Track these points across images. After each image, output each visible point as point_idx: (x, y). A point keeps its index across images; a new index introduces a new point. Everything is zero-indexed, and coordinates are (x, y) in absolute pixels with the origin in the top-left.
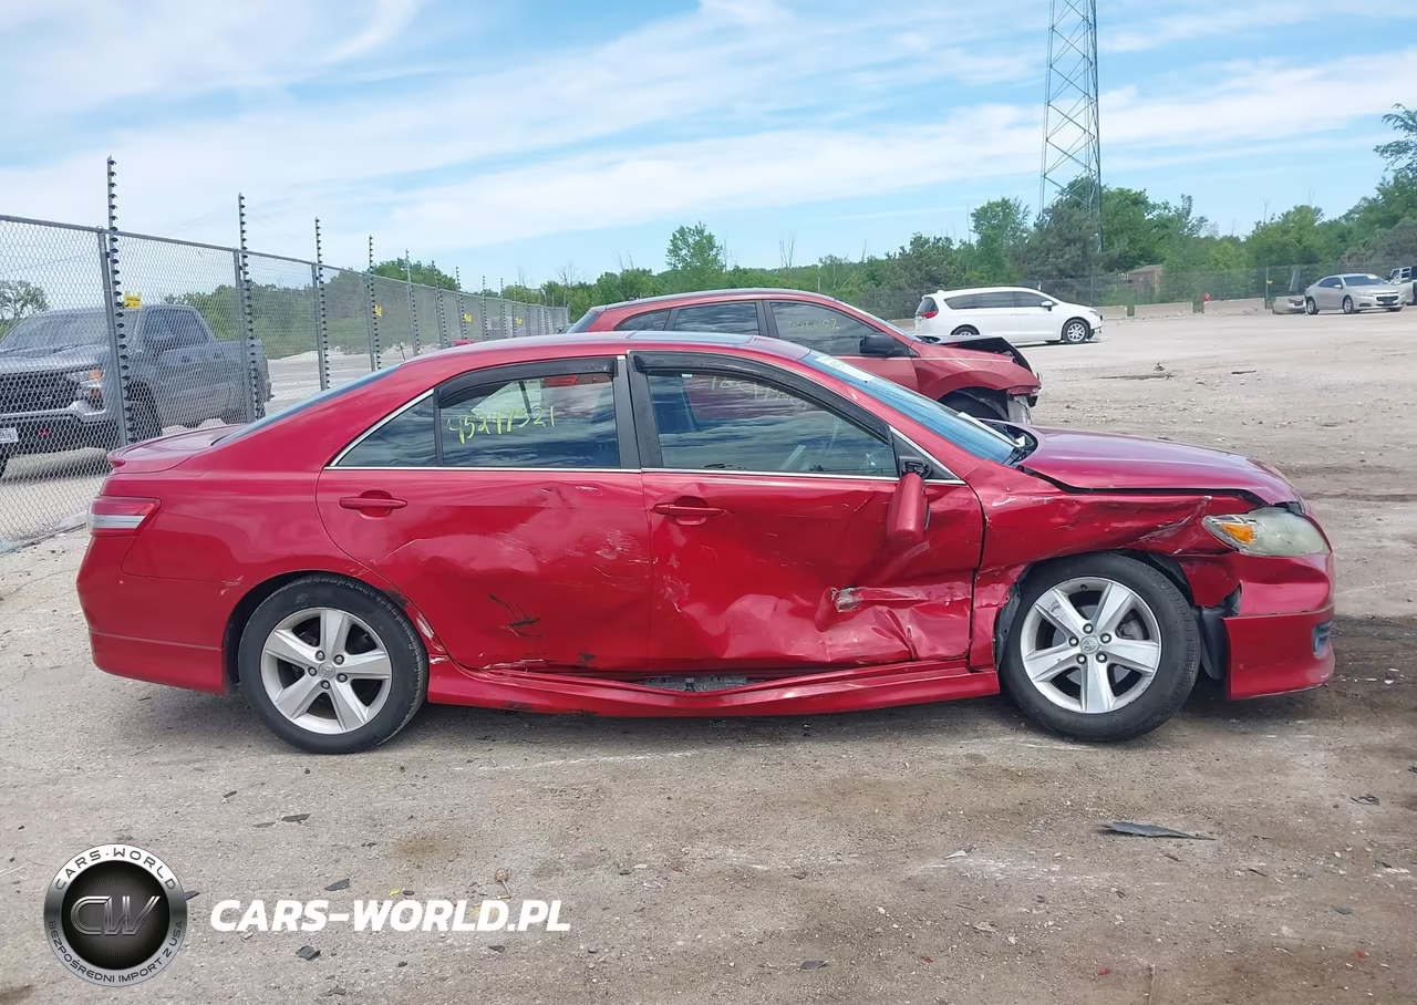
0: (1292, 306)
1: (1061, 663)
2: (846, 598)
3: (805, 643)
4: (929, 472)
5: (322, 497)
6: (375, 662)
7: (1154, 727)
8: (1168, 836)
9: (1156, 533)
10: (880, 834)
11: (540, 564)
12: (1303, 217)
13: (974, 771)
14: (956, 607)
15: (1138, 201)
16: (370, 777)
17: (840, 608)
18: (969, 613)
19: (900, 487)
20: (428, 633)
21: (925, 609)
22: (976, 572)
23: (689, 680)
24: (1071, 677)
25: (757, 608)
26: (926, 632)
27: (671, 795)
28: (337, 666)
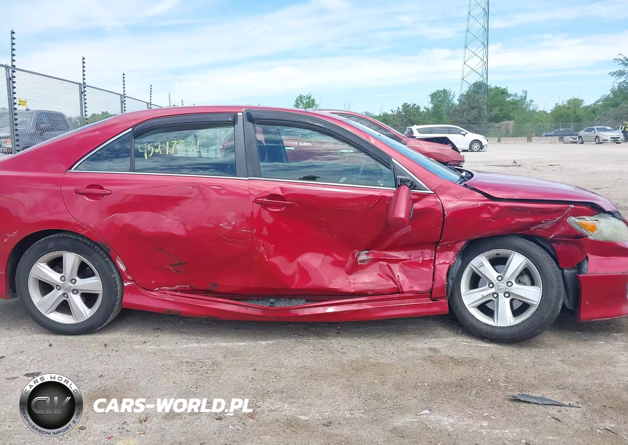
0: (572, 140)
1: (483, 297)
2: (363, 256)
3: (340, 282)
4: (413, 186)
5: (64, 188)
6: (93, 283)
7: (536, 335)
8: (552, 404)
9: (540, 226)
10: (377, 397)
11: (187, 230)
12: (575, 103)
13: (433, 358)
14: (425, 263)
15: (504, 92)
16: (85, 349)
17: (360, 262)
18: (432, 267)
19: (397, 193)
20: (123, 268)
21: (407, 265)
22: (437, 244)
23: (272, 300)
24: (489, 305)
25: (313, 261)
26: (408, 277)
27: (256, 368)
28: (72, 285)
